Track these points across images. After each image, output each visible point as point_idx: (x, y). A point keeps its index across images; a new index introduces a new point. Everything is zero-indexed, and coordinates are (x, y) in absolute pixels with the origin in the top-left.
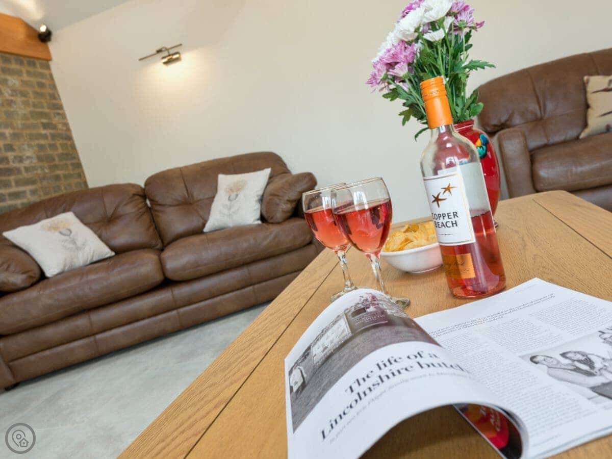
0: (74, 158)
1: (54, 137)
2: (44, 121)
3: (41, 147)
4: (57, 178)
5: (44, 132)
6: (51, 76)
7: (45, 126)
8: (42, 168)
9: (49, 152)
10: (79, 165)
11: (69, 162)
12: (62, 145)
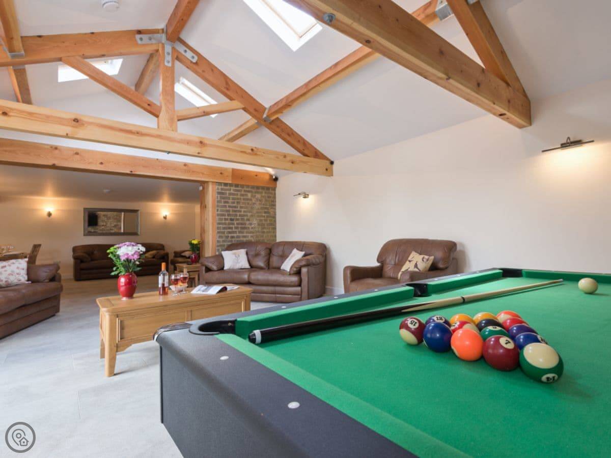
0: (274, 225)
1: (268, 217)
2: (266, 210)
3: (261, 220)
4: (264, 232)
5: (264, 215)
6: (275, 194)
7: (265, 213)
8: (258, 228)
9: (264, 222)
10: (275, 229)
11: (271, 227)
12: (270, 220)
